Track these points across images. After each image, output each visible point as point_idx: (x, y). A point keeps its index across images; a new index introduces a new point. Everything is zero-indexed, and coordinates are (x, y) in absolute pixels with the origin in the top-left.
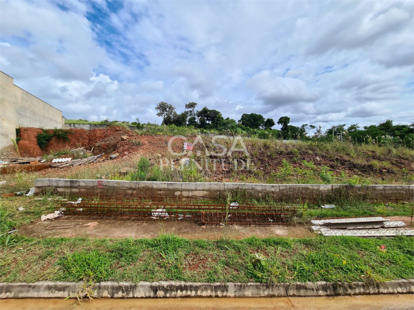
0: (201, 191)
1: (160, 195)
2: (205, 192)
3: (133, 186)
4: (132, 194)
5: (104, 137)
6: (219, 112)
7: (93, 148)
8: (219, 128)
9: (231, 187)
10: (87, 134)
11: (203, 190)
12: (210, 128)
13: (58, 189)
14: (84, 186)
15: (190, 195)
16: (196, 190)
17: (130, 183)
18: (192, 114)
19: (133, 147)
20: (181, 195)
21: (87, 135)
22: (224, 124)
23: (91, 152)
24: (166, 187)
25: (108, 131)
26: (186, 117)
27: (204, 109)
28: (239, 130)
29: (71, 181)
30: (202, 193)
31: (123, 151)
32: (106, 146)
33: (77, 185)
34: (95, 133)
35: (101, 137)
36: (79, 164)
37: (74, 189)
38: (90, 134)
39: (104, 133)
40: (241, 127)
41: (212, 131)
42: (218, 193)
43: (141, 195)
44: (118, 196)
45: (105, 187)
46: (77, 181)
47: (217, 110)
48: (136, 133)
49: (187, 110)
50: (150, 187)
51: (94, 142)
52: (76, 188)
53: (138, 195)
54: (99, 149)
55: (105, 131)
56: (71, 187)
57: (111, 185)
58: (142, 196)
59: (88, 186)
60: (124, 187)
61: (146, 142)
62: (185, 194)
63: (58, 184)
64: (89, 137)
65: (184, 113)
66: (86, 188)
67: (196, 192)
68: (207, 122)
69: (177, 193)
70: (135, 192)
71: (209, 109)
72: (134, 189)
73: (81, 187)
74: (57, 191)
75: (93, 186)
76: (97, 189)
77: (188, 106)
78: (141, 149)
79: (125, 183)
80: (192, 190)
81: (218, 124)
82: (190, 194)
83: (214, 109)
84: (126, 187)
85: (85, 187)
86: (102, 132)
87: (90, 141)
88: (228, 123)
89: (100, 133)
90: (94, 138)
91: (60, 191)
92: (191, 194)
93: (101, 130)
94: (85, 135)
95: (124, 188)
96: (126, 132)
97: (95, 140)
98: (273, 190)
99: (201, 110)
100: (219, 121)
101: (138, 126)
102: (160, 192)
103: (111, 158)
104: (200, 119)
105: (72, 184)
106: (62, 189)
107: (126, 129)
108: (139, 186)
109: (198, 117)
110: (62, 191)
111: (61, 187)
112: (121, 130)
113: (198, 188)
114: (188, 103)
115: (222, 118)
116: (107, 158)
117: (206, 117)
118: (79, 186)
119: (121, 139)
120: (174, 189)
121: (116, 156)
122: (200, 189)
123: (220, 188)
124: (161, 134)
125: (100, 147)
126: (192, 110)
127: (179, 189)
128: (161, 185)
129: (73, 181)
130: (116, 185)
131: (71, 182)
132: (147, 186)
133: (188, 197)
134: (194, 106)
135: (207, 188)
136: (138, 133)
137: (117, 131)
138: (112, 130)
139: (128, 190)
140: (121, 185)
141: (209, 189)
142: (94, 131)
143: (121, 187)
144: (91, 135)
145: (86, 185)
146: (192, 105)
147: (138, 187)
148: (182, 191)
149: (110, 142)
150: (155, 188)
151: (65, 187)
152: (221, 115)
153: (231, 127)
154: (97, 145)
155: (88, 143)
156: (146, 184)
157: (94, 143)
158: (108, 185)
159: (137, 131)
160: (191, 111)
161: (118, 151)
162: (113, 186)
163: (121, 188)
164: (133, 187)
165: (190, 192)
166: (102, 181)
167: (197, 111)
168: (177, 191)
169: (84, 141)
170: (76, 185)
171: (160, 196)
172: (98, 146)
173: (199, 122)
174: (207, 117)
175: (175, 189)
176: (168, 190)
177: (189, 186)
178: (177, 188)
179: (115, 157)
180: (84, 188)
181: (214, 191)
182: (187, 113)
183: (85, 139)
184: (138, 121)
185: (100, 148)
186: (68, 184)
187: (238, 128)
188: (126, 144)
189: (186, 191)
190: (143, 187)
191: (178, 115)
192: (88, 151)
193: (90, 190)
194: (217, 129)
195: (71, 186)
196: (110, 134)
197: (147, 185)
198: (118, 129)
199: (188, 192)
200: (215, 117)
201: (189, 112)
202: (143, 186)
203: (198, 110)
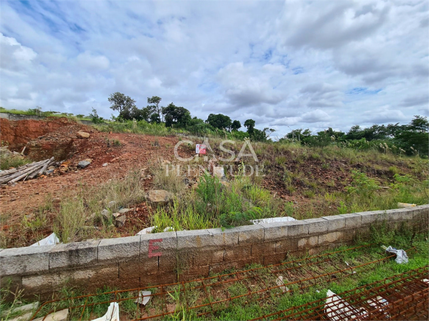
0: (335, 233)
1: (275, 250)
2: (339, 234)
3: (229, 242)
4: (224, 259)
5: (42, 133)
6: (187, 110)
7: (25, 147)
8: (188, 127)
9: (368, 220)
10: (12, 126)
11: (336, 231)
12: (177, 127)
13: (26, 282)
14: (111, 260)
15: (320, 242)
16: (327, 232)
17: (222, 236)
18: (156, 110)
19: (110, 149)
20: (308, 244)
21: (12, 129)
22: (193, 124)
23: (22, 153)
24: (286, 235)
25: (50, 124)
26: (149, 113)
27: (171, 105)
28: (209, 130)
29: (71, 251)
30: (334, 237)
31: (96, 155)
32: (49, 146)
33: (89, 260)
34: (25, 125)
35: (37, 132)
36: (17, 179)
37: (81, 272)
38: (17, 126)
39: (42, 127)
40: (210, 128)
41: (181, 131)
42: (354, 232)
43: (243, 257)
44: (196, 268)
45: (165, 253)
46: (90, 249)
47: (185, 108)
48: (94, 129)
49: (150, 105)
50: (259, 238)
51: (26, 139)
52: (85, 267)
53: (236, 258)
54: (38, 150)
55: (44, 124)
56: (71, 268)
57: (181, 245)
58: (245, 259)
59: (121, 258)
60: (209, 246)
61: (123, 141)
62: (313, 241)
63: (25, 267)
64: (16, 131)
65: (146, 109)
66: (118, 264)
67: (327, 235)
68: (174, 120)
69: (302, 243)
70: (230, 253)
71: (176, 106)
72: (229, 247)
73: (102, 264)
74: (22, 287)
75: (135, 257)
76: (145, 260)
77: (151, 100)
78: (126, 151)
79: (212, 236)
80: (322, 234)
81: (186, 124)
82: (319, 240)
83: (181, 107)
84: (212, 246)
85: (115, 262)
86: (38, 125)
87: (18, 138)
88: (197, 123)
89: (36, 127)
90: (24, 133)
91: (32, 285)
92: (321, 240)
93: (37, 122)
94: (8, 128)
95: (208, 249)
96: (78, 127)
97: (27, 136)
98: (409, 217)
99: (167, 106)
100: (187, 120)
101: (96, 120)
102: (275, 246)
103: (78, 167)
104: (166, 115)
105: (75, 261)
106: (40, 277)
107: (76, 122)
108: (240, 239)
109: (163, 113)
110: (40, 284)
111: (36, 274)
112: (71, 124)
113: (331, 229)
114: (151, 97)
115: (190, 118)
116: (71, 166)
117: (172, 115)
118: (97, 260)
119: (77, 136)
120: (297, 235)
121: (89, 163)
122: (333, 229)
123: (357, 224)
124: (130, 131)
125: (40, 147)
126: (155, 105)
127: (304, 234)
128: (277, 232)
129: (77, 251)
130: (191, 245)
131: (71, 253)
132: (254, 238)
133: (316, 247)
134: (159, 101)
135: (341, 226)
136: (97, 129)
137: (66, 124)
138: (55, 123)
139: (216, 251)
140: (204, 243)
141: (343, 228)
142: (24, 123)
143: (203, 247)
144: (19, 128)
145: (115, 255)
146: (156, 100)
147: (237, 242)
148: (309, 237)
149: (57, 140)
150: (268, 239)
151: (50, 272)
152: (190, 114)
153: (201, 127)
154: (34, 145)
155: (14, 141)
156: (253, 234)
157: (25, 141)
158: (174, 246)
159: (95, 126)
160: (154, 107)
161: (88, 156)
162: (185, 248)
163: (203, 249)
164: (227, 243)
165: (320, 237)
166: (160, 240)
167: (162, 107)
168: (302, 238)
169: (5, 137)
170: (85, 260)
171: (275, 253)
172: (36, 145)
173: (164, 119)
174: (174, 114)
175: (299, 235)
176: (289, 238)
177: (318, 227)
178: (303, 232)
179: (87, 166)
180: (110, 265)
181: (349, 230)
182: (149, 108)
183: (8, 135)
184: (96, 113)
185: (41, 149)
186: (63, 261)
187: (207, 129)
188: (95, 144)
189: (313, 236)
190: (247, 241)
191: (139, 111)
192: (15, 153)
193: (127, 266)
194: (186, 129)
195: (70, 266)
196: (53, 129)
197: (255, 235)
198: (66, 122)
199: (317, 238)
200: (184, 115)
201: (152, 107)
202: (248, 237)
203: (164, 107)
